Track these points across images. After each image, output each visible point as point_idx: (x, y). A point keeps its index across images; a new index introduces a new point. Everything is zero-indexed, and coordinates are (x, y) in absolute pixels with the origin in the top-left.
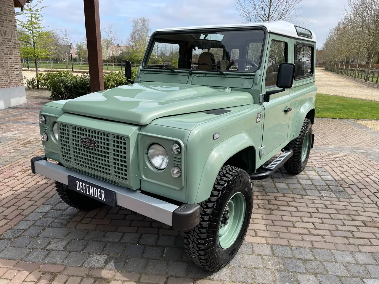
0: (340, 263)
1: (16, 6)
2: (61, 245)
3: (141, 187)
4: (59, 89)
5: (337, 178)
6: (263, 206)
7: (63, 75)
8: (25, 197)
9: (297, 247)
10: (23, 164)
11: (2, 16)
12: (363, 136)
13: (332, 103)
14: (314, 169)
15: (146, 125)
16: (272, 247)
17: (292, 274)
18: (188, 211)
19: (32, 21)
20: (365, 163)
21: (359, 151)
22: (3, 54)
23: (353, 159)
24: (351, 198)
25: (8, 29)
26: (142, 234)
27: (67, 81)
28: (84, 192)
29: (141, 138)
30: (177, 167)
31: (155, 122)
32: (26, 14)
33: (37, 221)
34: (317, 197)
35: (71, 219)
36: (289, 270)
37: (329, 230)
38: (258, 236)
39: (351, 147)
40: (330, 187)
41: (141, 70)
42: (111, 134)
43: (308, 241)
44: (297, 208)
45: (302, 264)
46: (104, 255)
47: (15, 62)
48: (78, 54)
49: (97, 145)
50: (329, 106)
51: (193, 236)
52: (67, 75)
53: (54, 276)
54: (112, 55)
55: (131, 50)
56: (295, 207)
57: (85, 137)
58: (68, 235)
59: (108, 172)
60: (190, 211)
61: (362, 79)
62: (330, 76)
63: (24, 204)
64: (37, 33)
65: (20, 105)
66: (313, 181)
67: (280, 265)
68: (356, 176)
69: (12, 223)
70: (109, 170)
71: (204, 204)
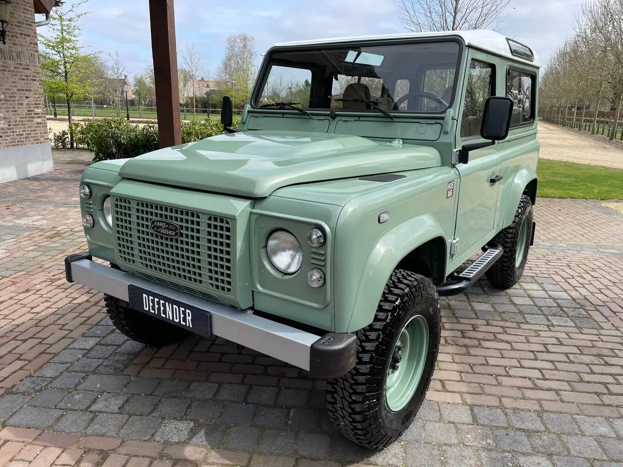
0: (589, 437)
1: (38, 11)
2: (114, 404)
3: (255, 305)
4: (107, 148)
5: (574, 294)
6: (453, 341)
7: (113, 126)
8: (52, 324)
9: (515, 410)
10: (48, 270)
11: (14, 27)
12: (612, 226)
13: (558, 173)
14: (536, 281)
15: (263, 198)
16: (472, 410)
17: (510, 455)
18: (336, 344)
19: (63, 37)
20: (619, 271)
21: (607, 251)
22: (15, 89)
23: (599, 264)
24: (602, 328)
25: (25, 48)
26: (251, 386)
27: (121, 134)
28: (156, 313)
29: (255, 219)
30: (317, 269)
31: (281, 193)
32: (52, 25)
33: (74, 363)
34: (543, 326)
35: (131, 360)
36: (505, 448)
37: (567, 382)
38: (447, 391)
39: (594, 244)
40: (564, 309)
41: (249, 112)
42: (205, 213)
43: (534, 400)
44: (511, 344)
45: (525, 439)
46: (187, 420)
47: (35, 104)
48: (137, 93)
49: (180, 232)
50: (552, 178)
51: (342, 389)
52: (120, 125)
53: (104, 455)
54: (192, 95)
55: (223, 87)
56: (508, 342)
57: (159, 218)
58: (126, 386)
59: (198, 278)
60: (340, 345)
61: (605, 136)
62: (552, 130)
63: (52, 334)
64: (71, 57)
65: (43, 175)
66: (534, 300)
67: (488, 441)
68: (607, 292)
69: (31, 368)
70: (200, 275)
71: (362, 334)
